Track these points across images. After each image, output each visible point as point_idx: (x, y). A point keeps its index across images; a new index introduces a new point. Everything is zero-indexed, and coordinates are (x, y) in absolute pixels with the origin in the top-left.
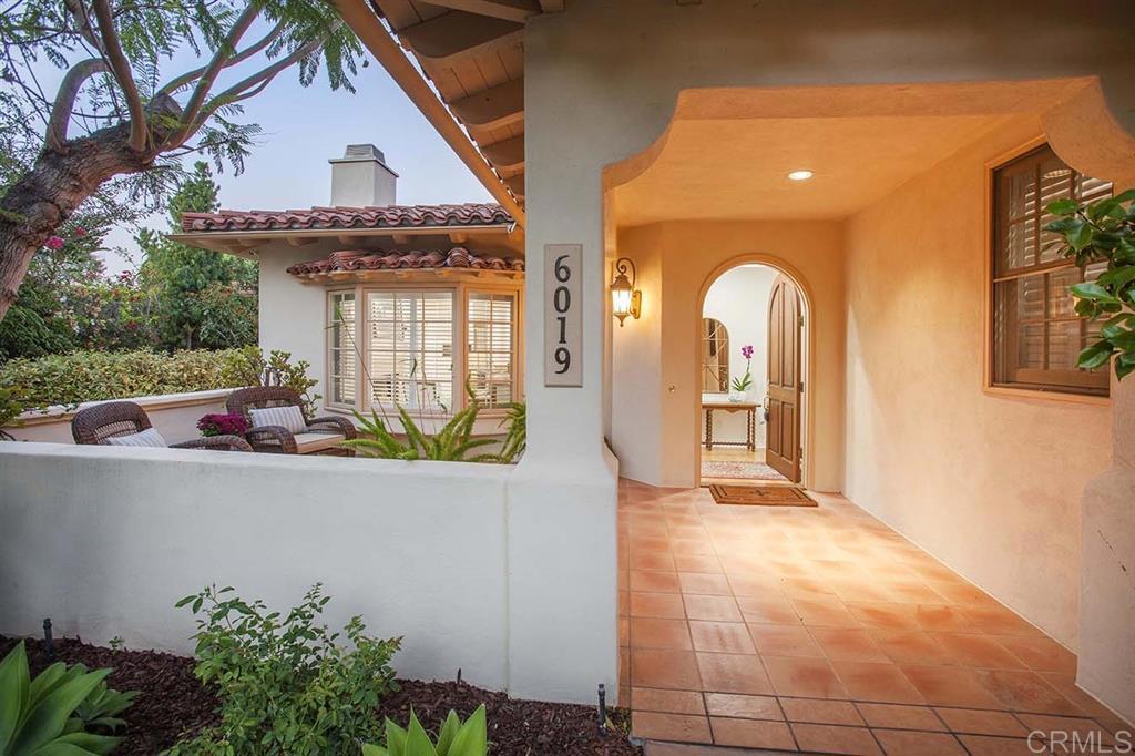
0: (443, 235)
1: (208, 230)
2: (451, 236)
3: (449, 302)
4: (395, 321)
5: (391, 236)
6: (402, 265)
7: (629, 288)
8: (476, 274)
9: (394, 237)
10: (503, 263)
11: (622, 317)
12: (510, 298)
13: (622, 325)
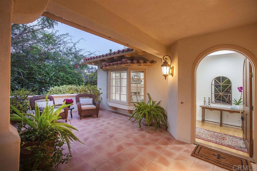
0: (123, 56)
1: (86, 61)
2: (125, 55)
3: (126, 74)
4: (116, 79)
5: (104, 59)
6: (114, 65)
7: (169, 66)
8: (130, 65)
9: (105, 59)
10: (137, 61)
11: (165, 76)
12: (143, 72)
13: (165, 79)
